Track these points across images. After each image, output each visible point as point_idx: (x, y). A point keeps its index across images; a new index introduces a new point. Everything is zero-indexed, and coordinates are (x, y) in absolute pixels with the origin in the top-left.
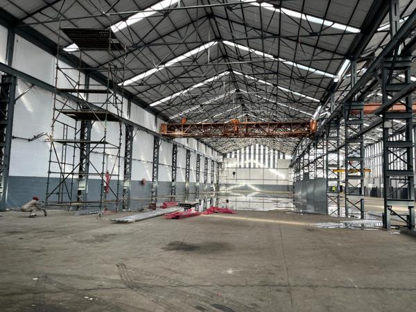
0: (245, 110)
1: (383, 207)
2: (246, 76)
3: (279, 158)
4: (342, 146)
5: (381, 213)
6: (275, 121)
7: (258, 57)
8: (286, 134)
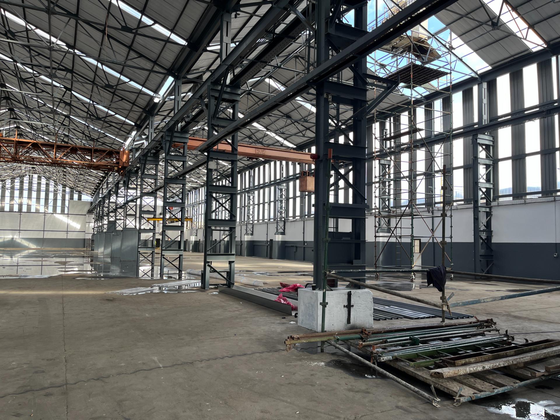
0: (15, 118)
1: (203, 264)
2: (18, 65)
3: (72, 198)
4: (161, 188)
5: (199, 271)
6: (67, 143)
7: (41, 39)
8: (83, 165)
